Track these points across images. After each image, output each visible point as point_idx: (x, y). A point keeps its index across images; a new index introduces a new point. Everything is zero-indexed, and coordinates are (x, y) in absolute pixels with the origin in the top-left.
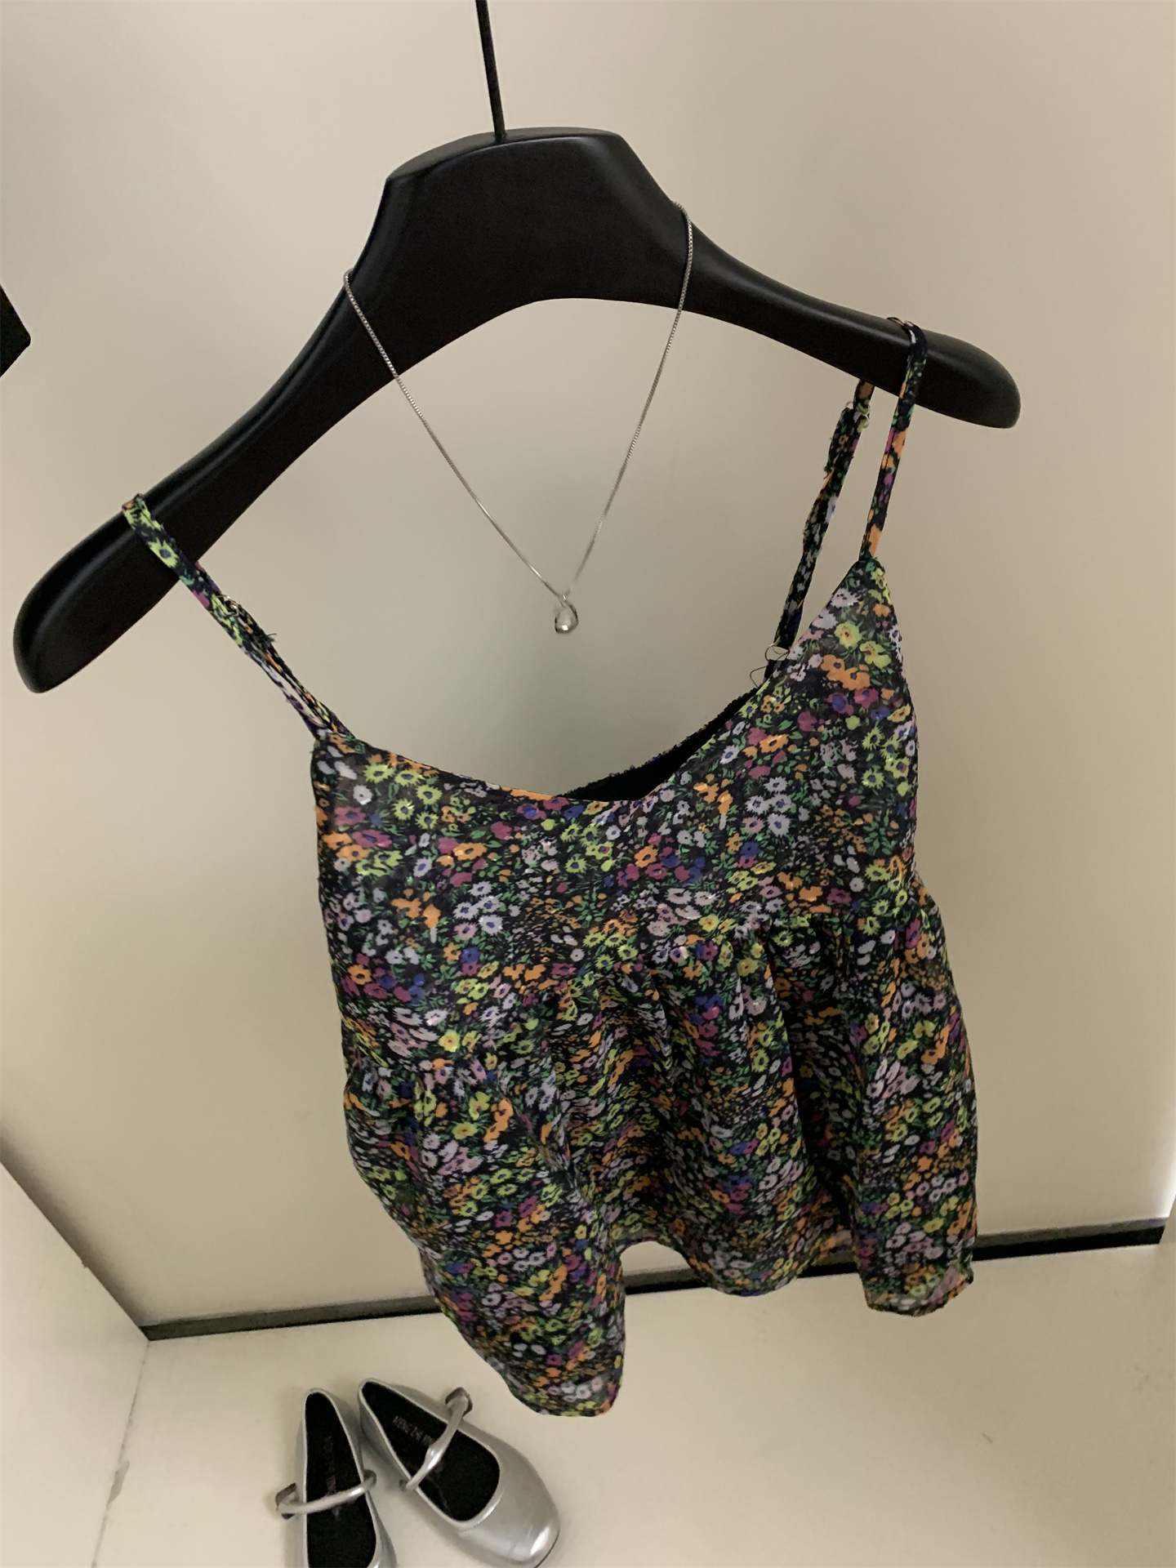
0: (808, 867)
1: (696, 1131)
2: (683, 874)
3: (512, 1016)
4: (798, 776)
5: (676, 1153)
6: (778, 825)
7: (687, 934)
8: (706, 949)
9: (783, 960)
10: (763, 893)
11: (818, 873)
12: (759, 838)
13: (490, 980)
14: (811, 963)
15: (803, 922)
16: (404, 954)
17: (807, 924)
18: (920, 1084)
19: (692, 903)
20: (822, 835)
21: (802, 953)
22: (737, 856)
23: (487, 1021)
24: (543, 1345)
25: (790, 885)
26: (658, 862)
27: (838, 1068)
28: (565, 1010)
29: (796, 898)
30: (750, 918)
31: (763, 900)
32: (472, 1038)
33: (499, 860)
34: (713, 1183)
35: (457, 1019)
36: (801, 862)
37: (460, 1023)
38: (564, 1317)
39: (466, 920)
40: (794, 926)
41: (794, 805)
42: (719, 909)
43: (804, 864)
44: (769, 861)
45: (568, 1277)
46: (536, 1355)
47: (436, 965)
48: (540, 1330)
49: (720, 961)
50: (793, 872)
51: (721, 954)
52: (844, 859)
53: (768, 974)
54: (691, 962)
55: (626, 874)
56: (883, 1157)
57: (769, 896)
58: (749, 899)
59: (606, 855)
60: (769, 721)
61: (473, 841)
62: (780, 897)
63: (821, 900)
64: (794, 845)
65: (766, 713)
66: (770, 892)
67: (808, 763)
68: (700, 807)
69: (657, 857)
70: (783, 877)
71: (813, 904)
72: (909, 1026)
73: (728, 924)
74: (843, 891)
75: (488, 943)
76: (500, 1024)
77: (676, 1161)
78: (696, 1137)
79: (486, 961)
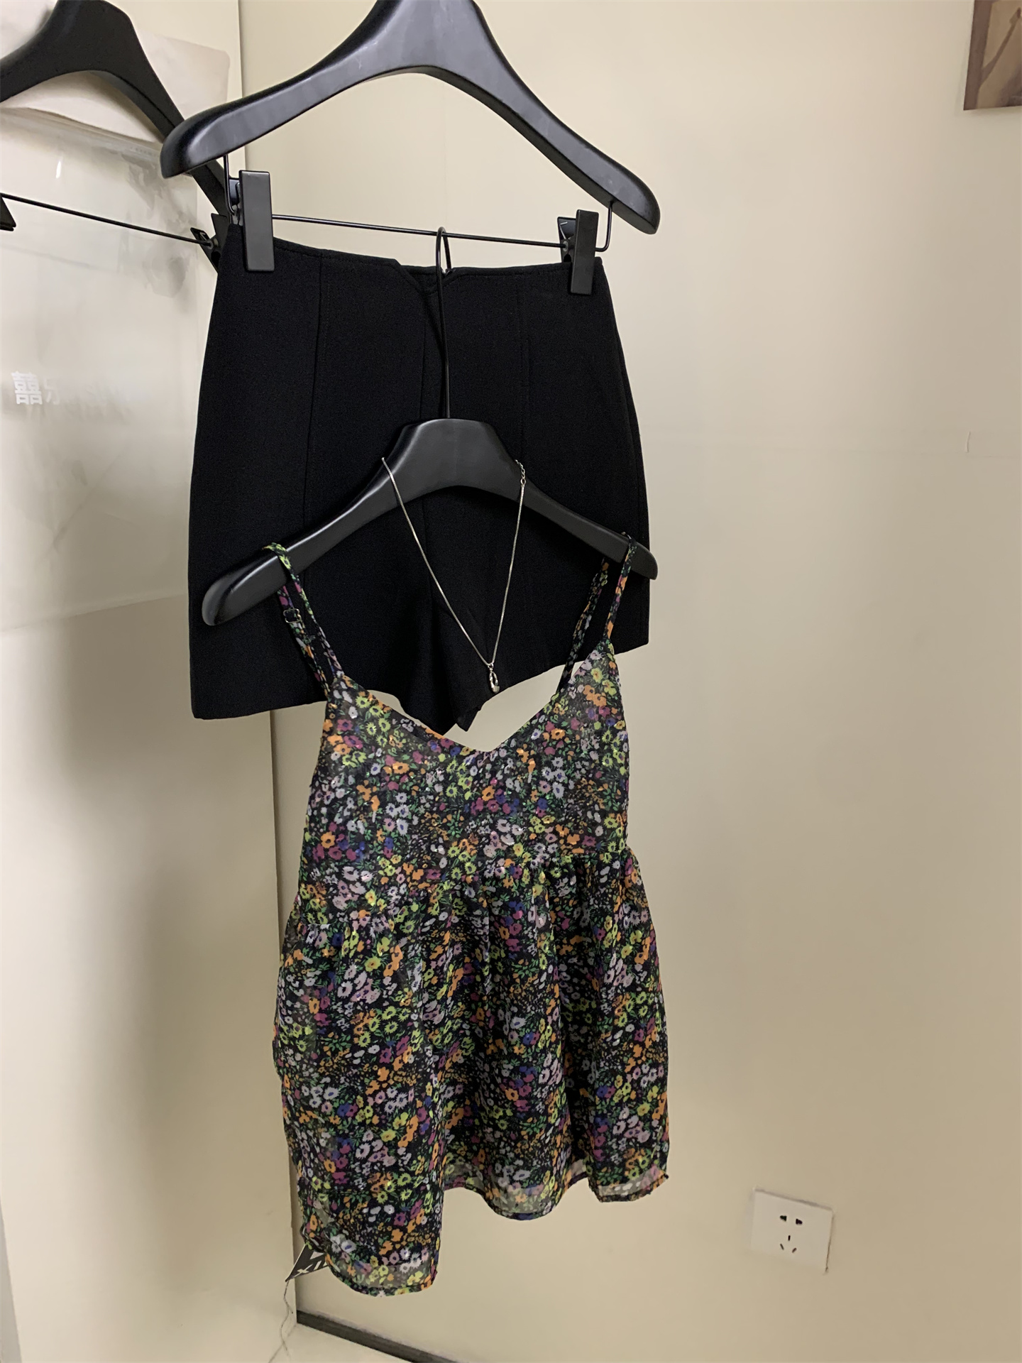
0: (573, 820)
2: (507, 809)
3: (403, 899)
6: (558, 790)
7: (505, 858)
8: (516, 870)
10: (548, 837)
11: (578, 825)
12: (548, 797)
13: (396, 867)
14: (571, 893)
15: (568, 859)
16: (357, 825)
17: (570, 862)
19: (510, 833)
20: (581, 798)
21: (566, 884)
23: (391, 897)
25: (562, 833)
26: (494, 799)
28: (433, 906)
30: (539, 855)
31: (547, 843)
32: (383, 904)
33: (414, 778)
35: (377, 884)
36: (569, 817)
37: (378, 887)
39: (391, 817)
40: (562, 863)
42: (524, 842)
44: (552, 815)
47: (372, 840)
49: (523, 880)
50: (564, 824)
51: (524, 875)
52: (593, 814)
53: (547, 898)
54: (507, 878)
55: (476, 805)
56: (613, 1039)
59: (468, 787)
62: (556, 842)
63: (579, 845)
64: (565, 806)
66: (551, 838)
69: (494, 795)
70: (559, 828)
73: (528, 856)
74: (591, 837)
76: (397, 903)
79: (396, 853)
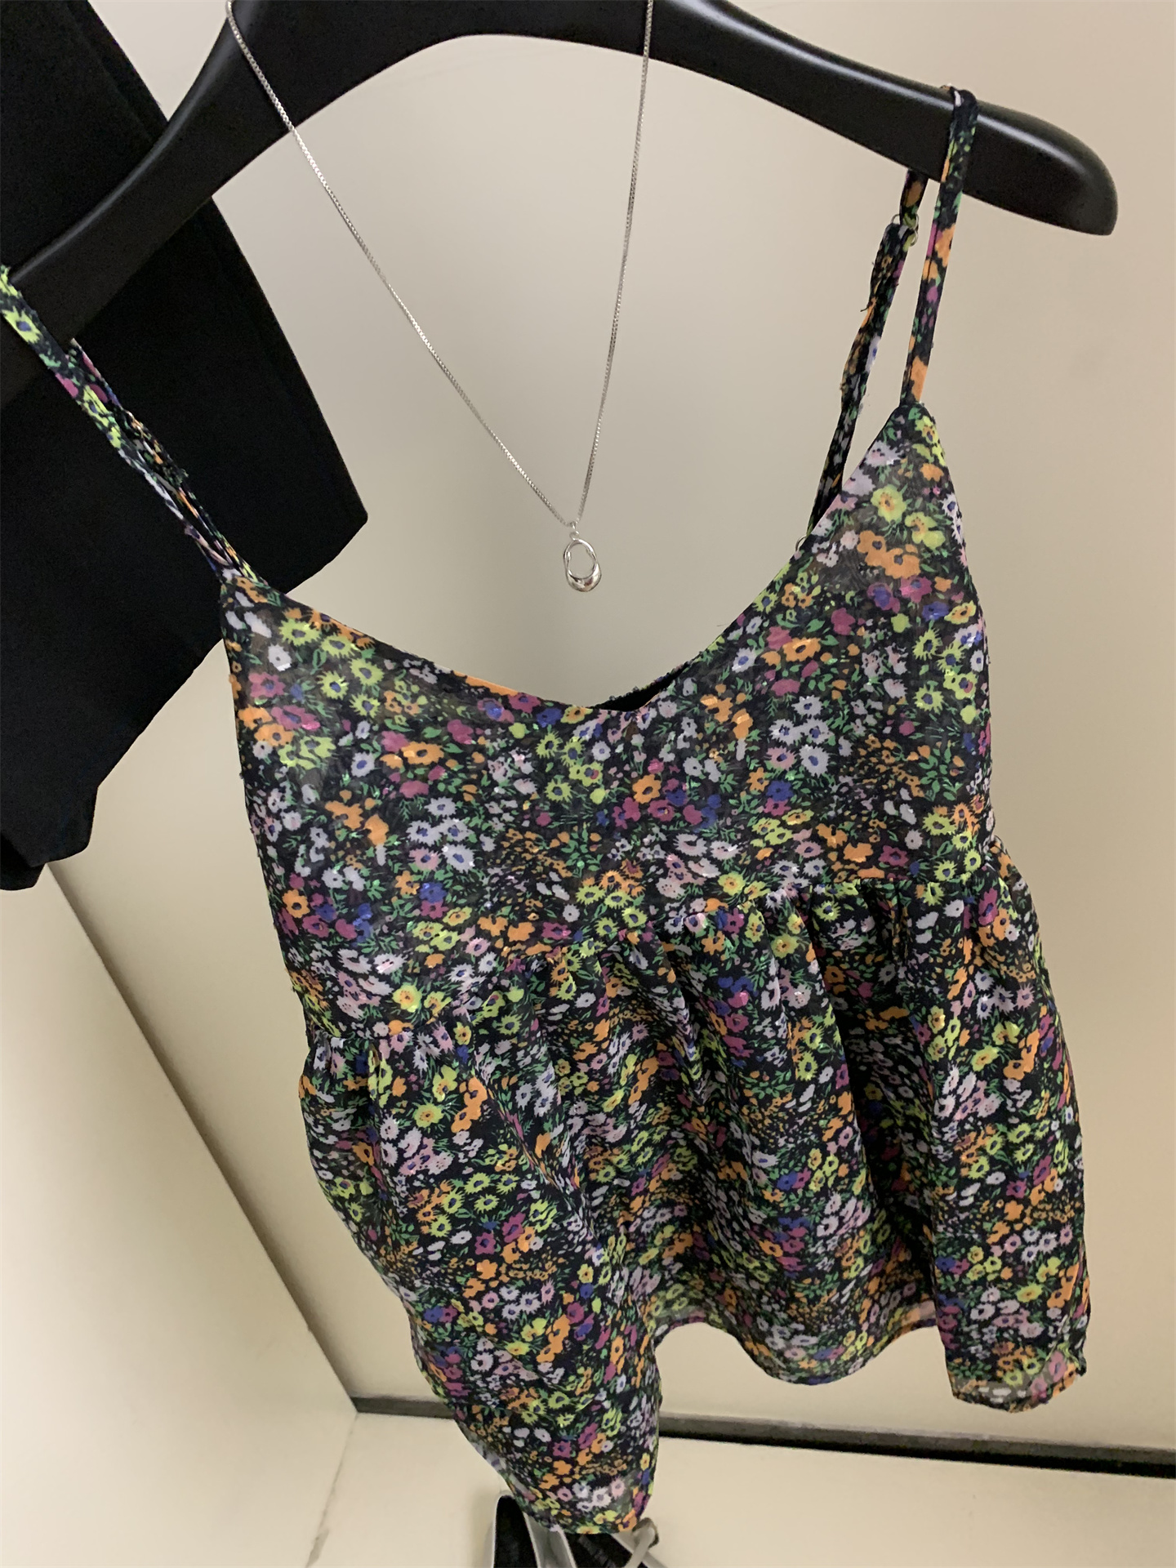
0: (853, 817)
1: (738, 1166)
2: (693, 815)
3: (491, 982)
4: (836, 695)
5: (718, 1199)
6: (814, 761)
7: (705, 897)
8: (730, 918)
9: (830, 939)
10: (800, 850)
11: (866, 825)
12: (791, 777)
13: (460, 929)
14: (865, 944)
15: (851, 889)
16: (344, 876)
17: (855, 892)
18: (1003, 1105)
19: (708, 855)
20: (867, 776)
21: (852, 931)
22: (763, 797)
23: (459, 983)
24: (547, 1429)
25: (833, 841)
26: (662, 797)
27: (910, 1087)
28: (560, 984)
29: (840, 858)
30: (785, 883)
31: (801, 860)
32: (439, 1001)
33: (460, 771)
34: (762, 1231)
35: (417, 970)
36: (844, 811)
37: (420, 976)
38: (569, 1388)
39: (425, 846)
40: (839, 895)
41: (832, 734)
42: (743, 867)
43: (847, 813)
44: (804, 809)
45: (571, 1332)
46: (541, 1443)
47: (387, 896)
48: (542, 1407)
49: (748, 934)
50: (835, 823)
51: (749, 925)
52: (897, 807)
53: (811, 955)
54: (711, 933)
55: (624, 812)
56: (960, 1197)
57: (807, 855)
58: (783, 857)
59: (595, 781)
60: (793, 619)
61: (427, 741)
62: (821, 856)
63: (871, 862)
64: (835, 789)
65: (788, 608)
66: (808, 850)
67: (848, 678)
68: (709, 726)
69: (660, 791)
70: (824, 831)
71: (862, 866)
72: (986, 1030)
73: (757, 888)
74: (897, 850)
75: (456, 882)
76: (475, 989)
77: (718, 1209)
78: (738, 1175)
79: (455, 905)
